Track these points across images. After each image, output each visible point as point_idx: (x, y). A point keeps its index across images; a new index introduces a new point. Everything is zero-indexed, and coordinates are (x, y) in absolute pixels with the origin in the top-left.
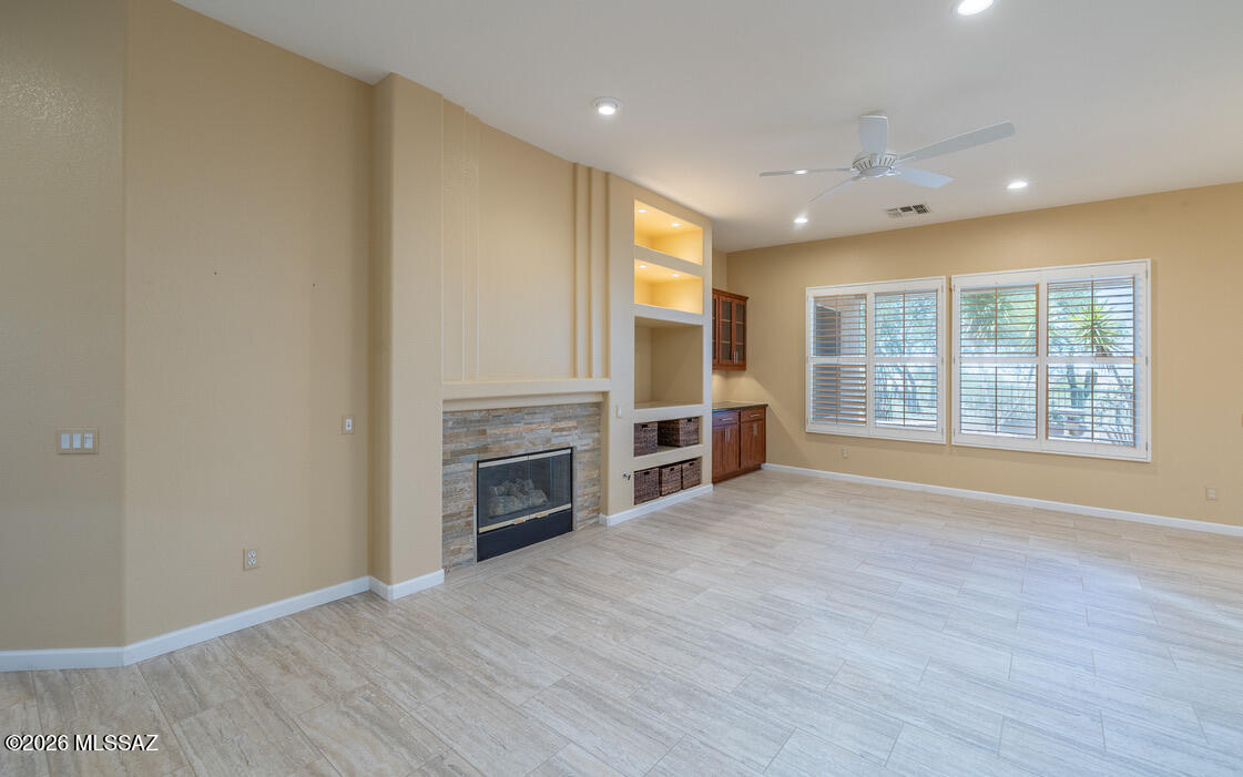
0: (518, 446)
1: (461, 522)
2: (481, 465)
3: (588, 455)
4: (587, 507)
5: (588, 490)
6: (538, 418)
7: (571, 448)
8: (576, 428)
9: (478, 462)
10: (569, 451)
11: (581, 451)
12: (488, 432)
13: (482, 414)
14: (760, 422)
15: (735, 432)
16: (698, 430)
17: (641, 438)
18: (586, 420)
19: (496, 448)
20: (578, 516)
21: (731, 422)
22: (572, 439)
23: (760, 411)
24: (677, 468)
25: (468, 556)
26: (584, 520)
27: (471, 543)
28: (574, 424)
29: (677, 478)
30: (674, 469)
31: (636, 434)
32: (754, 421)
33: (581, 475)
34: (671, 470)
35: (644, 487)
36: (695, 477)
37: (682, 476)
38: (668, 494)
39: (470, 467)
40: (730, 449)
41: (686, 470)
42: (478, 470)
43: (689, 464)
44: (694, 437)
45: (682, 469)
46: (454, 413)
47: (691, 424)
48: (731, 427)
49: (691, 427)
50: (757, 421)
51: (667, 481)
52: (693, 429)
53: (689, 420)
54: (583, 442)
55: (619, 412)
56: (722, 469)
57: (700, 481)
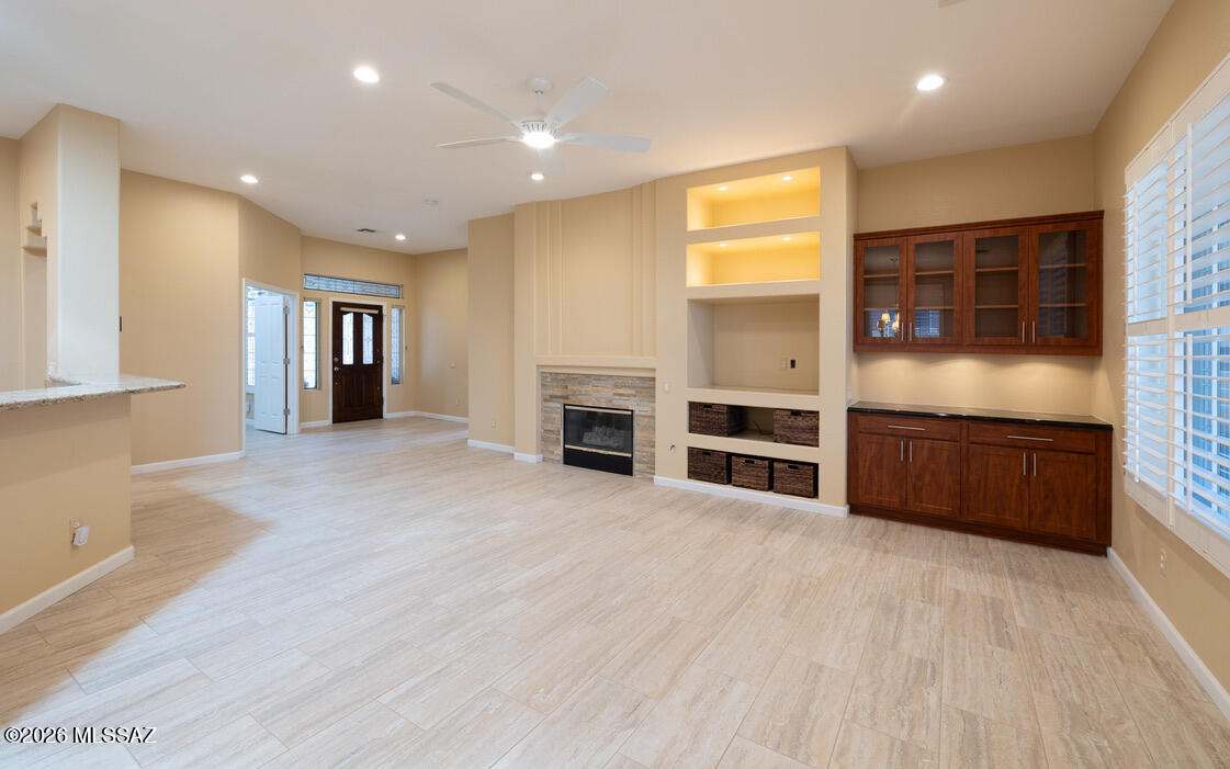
1: (554, 437)
2: (566, 407)
3: (645, 419)
4: (645, 463)
5: (645, 449)
6: (602, 383)
7: (632, 411)
8: (634, 396)
9: (564, 405)
10: (630, 413)
11: (640, 416)
12: (569, 387)
13: (564, 374)
14: (1062, 456)
15: (945, 454)
16: (815, 430)
17: (703, 417)
18: (644, 390)
19: (574, 399)
20: (636, 466)
21: (924, 435)
22: (631, 404)
23: (1073, 434)
24: (760, 462)
25: (558, 458)
26: (641, 472)
27: (560, 451)
28: (633, 392)
29: (760, 474)
30: (753, 462)
31: (694, 412)
32: (1031, 448)
33: (638, 435)
34: (747, 461)
35: (704, 466)
36: (800, 486)
37: (771, 476)
38: (742, 486)
39: (559, 406)
40: (927, 478)
41: (782, 471)
42: (565, 410)
43: (787, 465)
44: (805, 436)
45: (771, 467)
46: (551, 374)
47: (800, 418)
48: (927, 443)
49: (800, 422)
50: (1049, 448)
51: (739, 472)
52: (803, 426)
53: (796, 413)
54: (641, 408)
55: (667, 388)
56: (896, 500)
57: (814, 494)
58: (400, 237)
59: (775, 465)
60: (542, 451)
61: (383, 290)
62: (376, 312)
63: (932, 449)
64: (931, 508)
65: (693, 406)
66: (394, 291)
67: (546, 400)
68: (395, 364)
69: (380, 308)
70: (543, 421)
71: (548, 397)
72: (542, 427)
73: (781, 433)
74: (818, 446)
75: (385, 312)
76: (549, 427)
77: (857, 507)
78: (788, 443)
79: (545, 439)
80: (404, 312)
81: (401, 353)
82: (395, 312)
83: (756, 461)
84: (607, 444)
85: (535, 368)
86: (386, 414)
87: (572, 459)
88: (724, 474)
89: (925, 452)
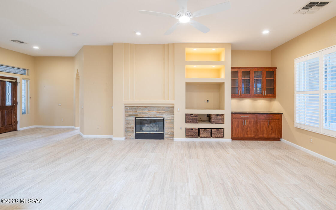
0: (146, 115)
1: (131, 130)
2: (136, 118)
3: (170, 120)
4: (169, 134)
5: (169, 130)
6: (152, 109)
7: (164, 118)
8: (165, 113)
9: (135, 118)
10: (163, 119)
11: (167, 119)
12: (138, 111)
13: (136, 107)
14: (274, 120)
15: (252, 122)
16: (223, 119)
17: (190, 118)
18: (169, 111)
19: (140, 115)
20: (166, 136)
21: (248, 118)
22: (164, 116)
23: (276, 115)
24: (208, 130)
25: (133, 137)
26: (168, 138)
27: (134, 134)
28: (164, 112)
29: (208, 133)
30: (206, 130)
31: (187, 117)
32: (269, 119)
33: (166, 126)
34: (204, 130)
35: (191, 133)
36: (220, 135)
37: (211, 133)
38: (203, 137)
39: (133, 118)
40: (249, 129)
41: (214, 131)
42: (136, 119)
43: (216, 130)
44: (220, 121)
45: (211, 131)
46: (129, 107)
47: (219, 116)
48: (249, 120)
49: (219, 117)
50: (272, 119)
51: (202, 133)
52: (220, 118)
53: (218, 115)
54: (167, 117)
55: (178, 110)
56: (242, 135)
57: (223, 137)
58: (36, 48)
59: (213, 130)
60: (125, 135)
61: (17, 71)
62: (14, 81)
63: (250, 121)
64: (249, 136)
65: (186, 115)
66: (23, 72)
67: (127, 117)
68: (24, 105)
69: (16, 79)
70: (125, 124)
71: (128, 115)
72: (125, 127)
73: (214, 121)
74: (224, 123)
75: (18, 81)
76: (129, 126)
77: (233, 138)
78: (216, 123)
79: (127, 131)
80: (29, 82)
81: (27, 100)
82: (24, 82)
83: (207, 130)
84: (153, 130)
85: (123, 105)
86: (19, 128)
87: (138, 136)
88: (197, 134)
89: (248, 122)
